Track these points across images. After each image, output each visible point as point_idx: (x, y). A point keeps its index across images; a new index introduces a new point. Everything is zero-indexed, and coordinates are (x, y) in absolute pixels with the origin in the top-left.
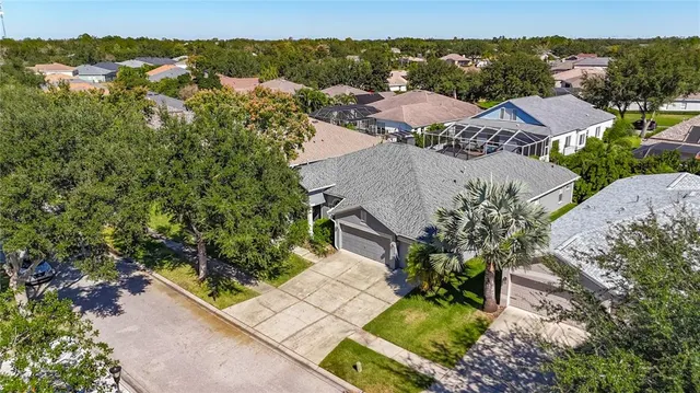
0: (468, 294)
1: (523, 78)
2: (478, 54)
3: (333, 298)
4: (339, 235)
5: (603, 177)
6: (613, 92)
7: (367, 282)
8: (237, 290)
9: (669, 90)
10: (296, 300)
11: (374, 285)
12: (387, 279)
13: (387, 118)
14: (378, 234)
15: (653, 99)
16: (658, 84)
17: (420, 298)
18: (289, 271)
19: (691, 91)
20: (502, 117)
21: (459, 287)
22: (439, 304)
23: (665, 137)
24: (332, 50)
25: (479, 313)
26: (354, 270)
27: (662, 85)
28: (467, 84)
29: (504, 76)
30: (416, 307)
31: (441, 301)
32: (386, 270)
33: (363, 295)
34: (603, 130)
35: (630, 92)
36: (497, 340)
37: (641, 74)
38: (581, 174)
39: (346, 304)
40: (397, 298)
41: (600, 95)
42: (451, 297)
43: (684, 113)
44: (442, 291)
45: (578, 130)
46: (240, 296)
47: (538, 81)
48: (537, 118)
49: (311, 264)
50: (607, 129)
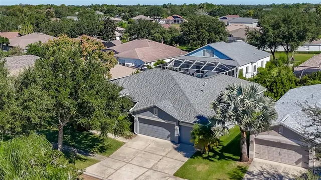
0: (227, 155)
1: (209, 31)
2: (158, 15)
3: (147, 161)
4: (137, 125)
5: (280, 89)
6: (268, 40)
7: (164, 151)
8: (84, 159)
9: (302, 38)
10: (125, 163)
11: (169, 152)
12: (176, 149)
13: (126, 57)
14: (166, 122)
15: (292, 43)
16: (294, 34)
17: (200, 158)
18: (112, 147)
19: (313, 39)
20: (204, 55)
21: (220, 151)
22: (213, 161)
23: (307, 65)
24: (56, 12)
25: (238, 163)
26: (152, 145)
27: (297, 34)
28: (170, 35)
29: (197, 29)
30: (201, 163)
31: (213, 159)
32: (172, 144)
33: (165, 158)
34: (265, 63)
35: (278, 40)
36: (254, 175)
37: (283, 28)
38: (267, 87)
39: (157, 164)
40: (186, 159)
41: (259, 41)
42: (218, 157)
43: (309, 53)
44: (211, 154)
45: (252, 63)
46: (88, 162)
47: (218, 33)
48: (228, 55)
49: (123, 143)
50: (267, 62)
